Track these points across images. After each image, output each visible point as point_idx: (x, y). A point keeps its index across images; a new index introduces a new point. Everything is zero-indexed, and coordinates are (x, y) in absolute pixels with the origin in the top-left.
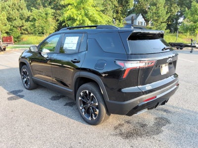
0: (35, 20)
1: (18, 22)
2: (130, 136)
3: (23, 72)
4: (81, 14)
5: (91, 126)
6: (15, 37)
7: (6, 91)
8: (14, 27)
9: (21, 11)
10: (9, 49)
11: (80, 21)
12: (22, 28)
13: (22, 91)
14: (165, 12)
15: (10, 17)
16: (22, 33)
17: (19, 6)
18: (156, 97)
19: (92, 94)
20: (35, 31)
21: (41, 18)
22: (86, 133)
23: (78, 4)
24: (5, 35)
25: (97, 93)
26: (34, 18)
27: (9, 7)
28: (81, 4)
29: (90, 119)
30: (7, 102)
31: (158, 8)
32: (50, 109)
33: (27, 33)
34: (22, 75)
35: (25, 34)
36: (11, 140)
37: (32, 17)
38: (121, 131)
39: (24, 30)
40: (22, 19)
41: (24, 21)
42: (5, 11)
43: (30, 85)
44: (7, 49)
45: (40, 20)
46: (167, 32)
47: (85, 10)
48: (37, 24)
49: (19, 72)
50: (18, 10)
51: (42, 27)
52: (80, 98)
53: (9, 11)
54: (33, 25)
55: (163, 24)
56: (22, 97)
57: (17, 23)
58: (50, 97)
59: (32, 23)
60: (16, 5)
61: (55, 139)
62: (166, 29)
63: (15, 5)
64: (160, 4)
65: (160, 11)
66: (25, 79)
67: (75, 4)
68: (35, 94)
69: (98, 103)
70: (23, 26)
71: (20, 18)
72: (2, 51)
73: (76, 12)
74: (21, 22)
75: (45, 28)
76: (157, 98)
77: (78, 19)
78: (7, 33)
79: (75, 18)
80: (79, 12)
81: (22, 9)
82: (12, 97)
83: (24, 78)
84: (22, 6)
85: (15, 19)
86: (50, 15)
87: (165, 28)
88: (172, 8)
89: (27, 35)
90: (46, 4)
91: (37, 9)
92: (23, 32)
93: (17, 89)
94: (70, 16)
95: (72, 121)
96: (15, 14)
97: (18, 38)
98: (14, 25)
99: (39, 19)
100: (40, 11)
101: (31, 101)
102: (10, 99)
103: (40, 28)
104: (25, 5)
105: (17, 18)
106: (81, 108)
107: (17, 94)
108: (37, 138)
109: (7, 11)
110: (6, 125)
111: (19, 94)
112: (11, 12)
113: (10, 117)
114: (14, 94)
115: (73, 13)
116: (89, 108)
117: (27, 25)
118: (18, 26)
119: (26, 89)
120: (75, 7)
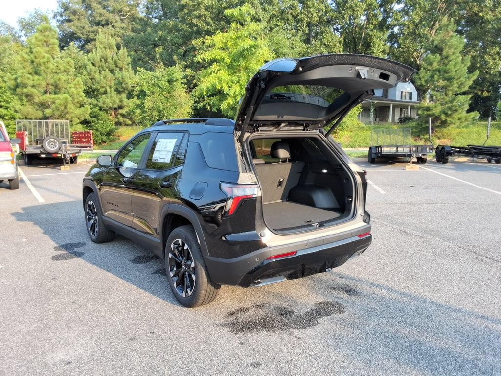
0: (145, 95)
1: (110, 99)
2: (249, 328)
3: (89, 206)
4: (238, 82)
5: (186, 309)
6: (103, 131)
7: (53, 244)
8: (101, 109)
9: (118, 75)
10: (84, 160)
11: (235, 97)
12: (120, 111)
13: (84, 244)
14: (465, 69)
15: (94, 87)
16: (118, 124)
17: (116, 63)
18: (296, 252)
19: (186, 247)
20: (144, 118)
21: (157, 89)
22: (170, 319)
23: (234, 60)
24: (80, 128)
25: (193, 243)
26: (142, 91)
27: (93, 64)
28: (241, 60)
29: (184, 295)
30: (50, 262)
31: (447, 57)
32: (124, 278)
33: (130, 123)
34: (87, 214)
35: (127, 125)
36: (37, 322)
37: (138, 88)
38: (236, 319)
39: (123, 116)
40: (119, 92)
41: (124, 96)
42: (85, 73)
43: (99, 233)
44: (79, 160)
45: (156, 96)
46: (473, 119)
47: (248, 73)
48: (148, 104)
49: (82, 206)
50: (112, 71)
51: (160, 111)
52: (170, 255)
53: (93, 73)
54: (141, 106)
55: (461, 98)
56: (79, 255)
57: (108, 101)
58: (132, 257)
59: (138, 102)
60: (109, 60)
61: (111, 324)
62: (468, 111)
63: (106, 61)
64: (450, 47)
65: (450, 66)
66: (92, 221)
67: (228, 61)
68: (107, 251)
69: (195, 263)
70: (121, 107)
71: (116, 90)
72: (67, 163)
73: (228, 78)
74: (116, 98)
75: (165, 112)
76: (298, 254)
77: (232, 93)
78: (85, 123)
79: (226, 90)
80: (235, 79)
81: (121, 69)
82: (60, 255)
83: (89, 219)
84: (120, 63)
85: (105, 92)
86: (177, 85)
87: (467, 107)
88: (487, 57)
89: (129, 128)
90: (175, 58)
91: (151, 69)
92: (121, 120)
93: (75, 240)
94: (214, 86)
95: (154, 298)
96: (105, 80)
97: (109, 134)
98: (101, 104)
99: (153, 93)
100: (157, 74)
101: (93, 264)
102: (56, 258)
103: (155, 113)
104: (129, 59)
105: (108, 89)
106: (172, 274)
107: (71, 249)
108: (81, 321)
109: (89, 74)
110: (36, 300)
111: (76, 249)
112: (97, 76)
113: (47, 288)
114: (66, 249)
115: (220, 80)
116: (184, 274)
117: (130, 104)
118: (110, 108)
119: (93, 241)
120: (229, 67)
